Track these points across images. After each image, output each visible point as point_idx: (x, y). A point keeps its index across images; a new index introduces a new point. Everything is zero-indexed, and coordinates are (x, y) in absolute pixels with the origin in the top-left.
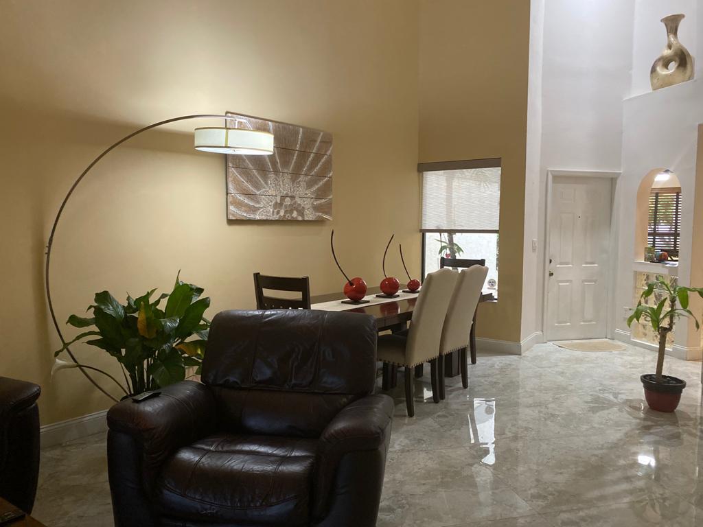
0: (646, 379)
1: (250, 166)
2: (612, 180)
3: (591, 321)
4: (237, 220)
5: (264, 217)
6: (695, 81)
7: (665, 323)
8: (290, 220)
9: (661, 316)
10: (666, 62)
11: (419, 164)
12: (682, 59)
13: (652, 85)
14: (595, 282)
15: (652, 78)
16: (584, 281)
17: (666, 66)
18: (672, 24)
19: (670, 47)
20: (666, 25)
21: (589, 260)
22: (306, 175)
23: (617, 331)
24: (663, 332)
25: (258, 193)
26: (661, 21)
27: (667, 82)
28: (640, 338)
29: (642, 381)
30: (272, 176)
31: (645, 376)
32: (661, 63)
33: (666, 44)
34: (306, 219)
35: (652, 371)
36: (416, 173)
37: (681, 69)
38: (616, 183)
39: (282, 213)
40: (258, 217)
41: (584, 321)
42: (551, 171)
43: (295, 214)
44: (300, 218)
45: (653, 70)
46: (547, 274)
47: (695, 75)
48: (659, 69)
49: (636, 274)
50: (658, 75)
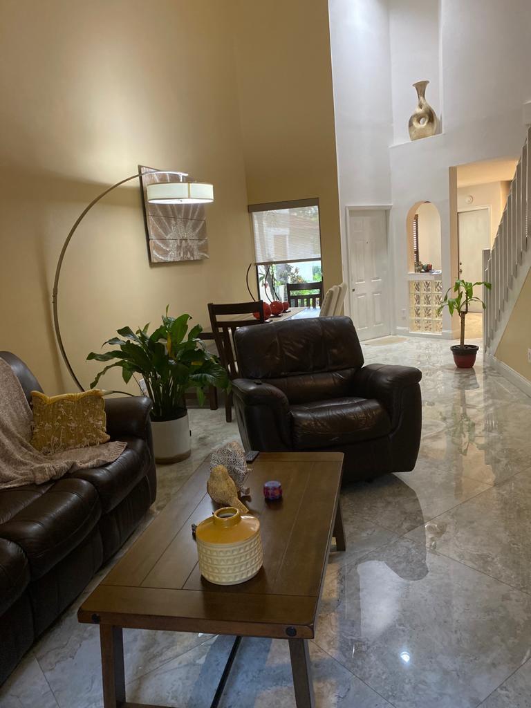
0: (454, 349)
1: (161, 214)
2: (386, 212)
3: (379, 323)
4: (158, 263)
5: (172, 260)
6: (444, 134)
7: (463, 309)
8: (187, 261)
9: (461, 304)
10: (419, 118)
11: (248, 206)
12: (430, 116)
13: (411, 136)
14: (380, 292)
15: (410, 131)
16: (374, 293)
17: (418, 121)
18: (421, 88)
19: (421, 106)
20: (417, 89)
21: (375, 276)
22: (191, 219)
23: (398, 328)
24: (463, 314)
25: (167, 237)
26: (413, 85)
27: (421, 135)
28: (415, 330)
29: (452, 350)
30: (173, 222)
31: (453, 347)
32: (415, 119)
33: (418, 104)
34: (195, 259)
35: (458, 343)
36: (247, 214)
37: (430, 123)
38: (389, 215)
39: (182, 255)
40: (169, 259)
41: (376, 324)
42: (348, 207)
43: (189, 255)
44: (192, 259)
45: (411, 125)
46: (351, 290)
47: (443, 130)
48: (415, 123)
49: (410, 282)
50: (415, 128)
